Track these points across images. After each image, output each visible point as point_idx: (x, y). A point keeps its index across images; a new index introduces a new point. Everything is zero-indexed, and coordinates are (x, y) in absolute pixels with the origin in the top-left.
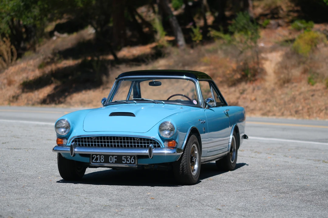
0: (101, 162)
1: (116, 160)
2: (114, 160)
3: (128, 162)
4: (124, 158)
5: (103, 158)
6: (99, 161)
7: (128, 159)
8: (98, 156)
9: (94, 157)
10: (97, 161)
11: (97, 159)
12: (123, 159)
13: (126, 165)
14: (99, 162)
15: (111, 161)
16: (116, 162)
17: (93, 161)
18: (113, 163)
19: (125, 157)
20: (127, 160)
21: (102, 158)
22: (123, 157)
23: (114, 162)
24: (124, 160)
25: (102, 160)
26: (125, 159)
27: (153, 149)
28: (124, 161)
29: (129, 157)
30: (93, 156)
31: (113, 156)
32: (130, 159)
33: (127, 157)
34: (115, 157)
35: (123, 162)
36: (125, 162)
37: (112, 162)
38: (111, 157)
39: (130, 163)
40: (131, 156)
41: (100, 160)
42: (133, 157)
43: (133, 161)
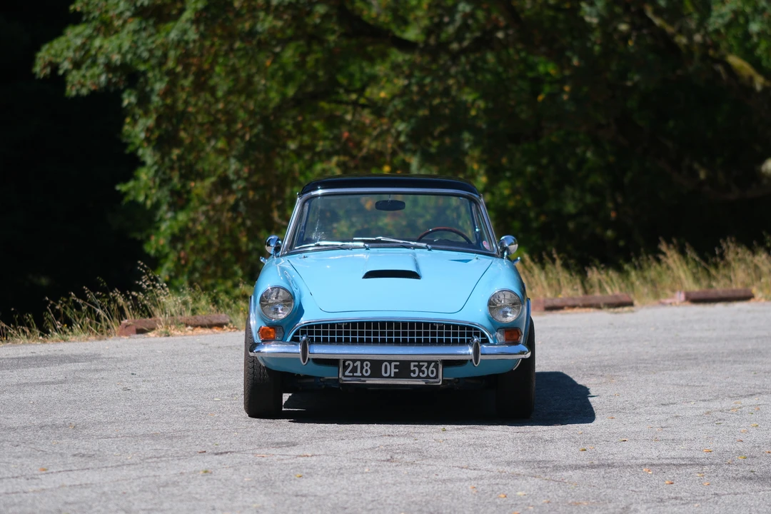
0: (363, 376)
1: (397, 370)
2: (393, 370)
3: (423, 374)
4: (415, 366)
5: (368, 368)
6: (359, 374)
7: (424, 368)
8: (358, 363)
9: (349, 364)
10: (355, 374)
11: (354, 371)
12: (412, 368)
13: (419, 380)
14: (360, 375)
15: (386, 372)
16: (397, 376)
17: (347, 373)
18: (390, 377)
19: (417, 363)
20: (420, 371)
21: (365, 368)
22: (412, 364)
23: (392, 375)
24: (415, 370)
25: (367, 371)
26: (417, 369)
28: (414, 373)
29: (426, 364)
30: (347, 364)
31: (390, 362)
32: (428, 368)
33: (421, 364)
34: (395, 366)
35: (412, 375)
36: (416, 375)
37: (388, 375)
38: (386, 366)
39: (428, 377)
40: (429, 362)
41: (361, 372)
42: (433, 364)
43: (432, 373)
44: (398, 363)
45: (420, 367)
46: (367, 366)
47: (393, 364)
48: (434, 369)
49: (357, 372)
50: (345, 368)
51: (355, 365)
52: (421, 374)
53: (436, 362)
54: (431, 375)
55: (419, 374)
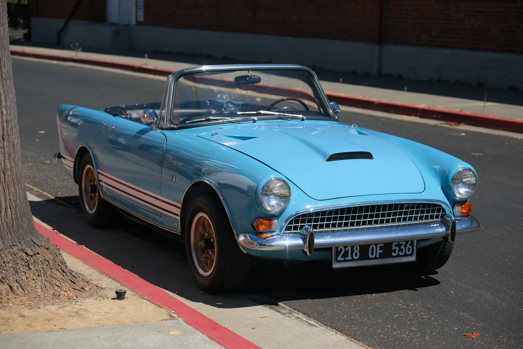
0: (353, 260)
1: (381, 251)
2: (379, 251)
3: (402, 252)
4: (396, 246)
5: (357, 252)
6: (349, 258)
7: (402, 247)
8: (349, 248)
9: (341, 250)
10: (346, 259)
11: (346, 254)
12: (394, 248)
13: (398, 258)
14: (351, 258)
15: (372, 254)
16: (382, 256)
17: (339, 258)
18: (375, 258)
19: (397, 243)
20: (400, 250)
21: (355, 251)
22: (394, 244)
23: (378, 256)
24: (395, 249)
25: (356, 255)
26: (397, 248)
28: (395, 253)
29: (404, 243)
30: (339, 250)
31: (376, 244)
32: (405, 246)
33: (400, 243)
34: (380, 247)
35: (394, 254)
36: (396, 254)
37: (374, 256)
38: (373, 248)
39: (405, 255)
40: (407, 242)
41: (352, 256)
42: (410, 243)
43: (409, 251)
44: (383, 245)
45: (399, 246)
46: (357, 250)
47: (378, 246)
48: (410, 247)
49: (348, 257)
50: (338, 253)
51: (347, 250)
52: (401, 254)
53: (412, 241)
54: (408, 253)
55: (398, 253)
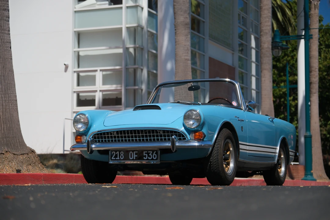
1: (137, 156)
2: (135, 156)
3: (150, 157)
4: (145, 153)
5: (122, 155)
6: (118, 158)
7: (150, 154)
8: (118, 153)
9: (114, 153)
10: (116, 159)
11: (116, 156)
12: (144, 155)
13: (147, 161)
14: (119, 159)
15: (131, 157)
16: (137, 159)
17: (113, 158)
19: (147, 152)
20: (149, 156)
21: (121, 155)
22: (144, 152)
23: (134, 159)
24: (146, 156)
25: (122, 157)
26: (147, 155)
27: (177, 141)
28: (145, 157)
29: (151, 152)
30: (112, 153)
31: (133, 151)
32: (152, 154)
33: (149, 152)
34: (135, 153)
36: (146, 158)
37: (132, 158)
38: (131, 153)
39: (152, 159)
40: (153, 151)
41: (119, 157)
42: (155, 152)
43: (155, 157)
44: (137, 152)
45: (148, 154)
46: (122, 154)
48: (156, 155)
49: (117, 157)
50: (112, 155)
53: (156, 151)
54: (154, 158)
55: (148, 158)
